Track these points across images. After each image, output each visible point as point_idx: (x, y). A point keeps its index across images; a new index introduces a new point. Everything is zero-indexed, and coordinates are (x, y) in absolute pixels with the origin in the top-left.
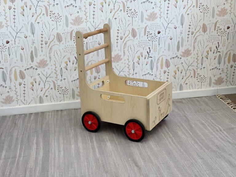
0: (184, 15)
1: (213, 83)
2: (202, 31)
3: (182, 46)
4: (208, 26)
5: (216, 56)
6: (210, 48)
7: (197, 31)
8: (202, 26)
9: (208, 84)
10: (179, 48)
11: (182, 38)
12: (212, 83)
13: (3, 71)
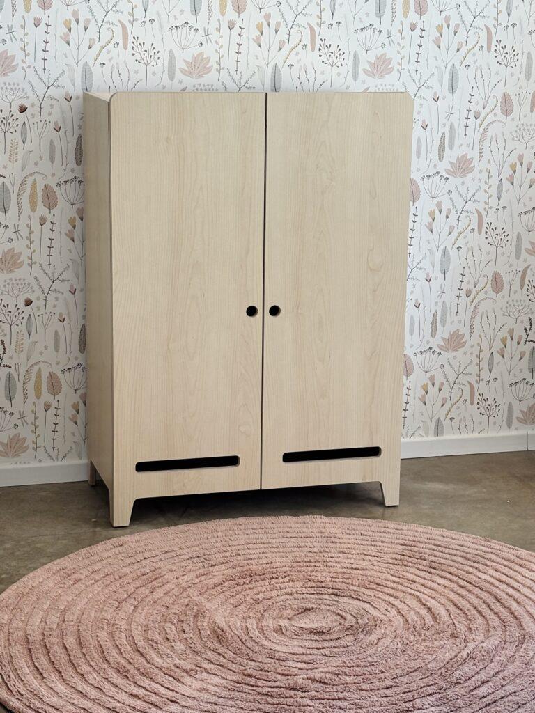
0: (449, 249)
1: (517, 418)
2: (491, 289)
3: (443, 325)
4: (505, 278)
5: (525, 353)
6: (511, 332)
7: (478, 288)
8: (490, 279)
9: (505, 422)
10: (436, 328)
11: (444, 304)
12: (515, 420)
13: (10, 374)
